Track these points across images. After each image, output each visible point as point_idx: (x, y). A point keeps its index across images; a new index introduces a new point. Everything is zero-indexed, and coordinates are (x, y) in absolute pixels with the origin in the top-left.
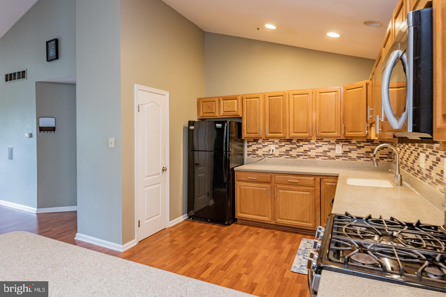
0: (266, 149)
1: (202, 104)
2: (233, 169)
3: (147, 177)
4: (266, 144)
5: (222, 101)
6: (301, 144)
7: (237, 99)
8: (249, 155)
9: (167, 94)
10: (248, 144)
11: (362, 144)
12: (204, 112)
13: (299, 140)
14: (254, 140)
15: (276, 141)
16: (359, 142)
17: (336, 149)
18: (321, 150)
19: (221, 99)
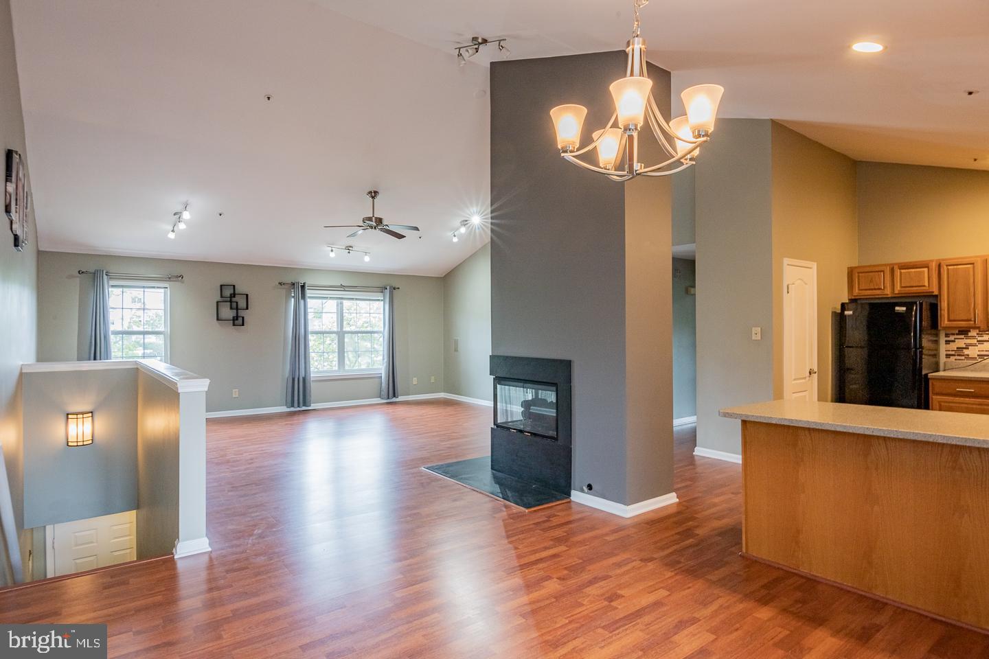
1: (859, 276)
2: (926, 375)
3: (795, 380)
5: (897, 272)
7: (928, 267)
8: (948, 356)
9: (814, 265)
10: (948, 339)
12: (861, 288)
14: (960, 331)
19: (896, 268)
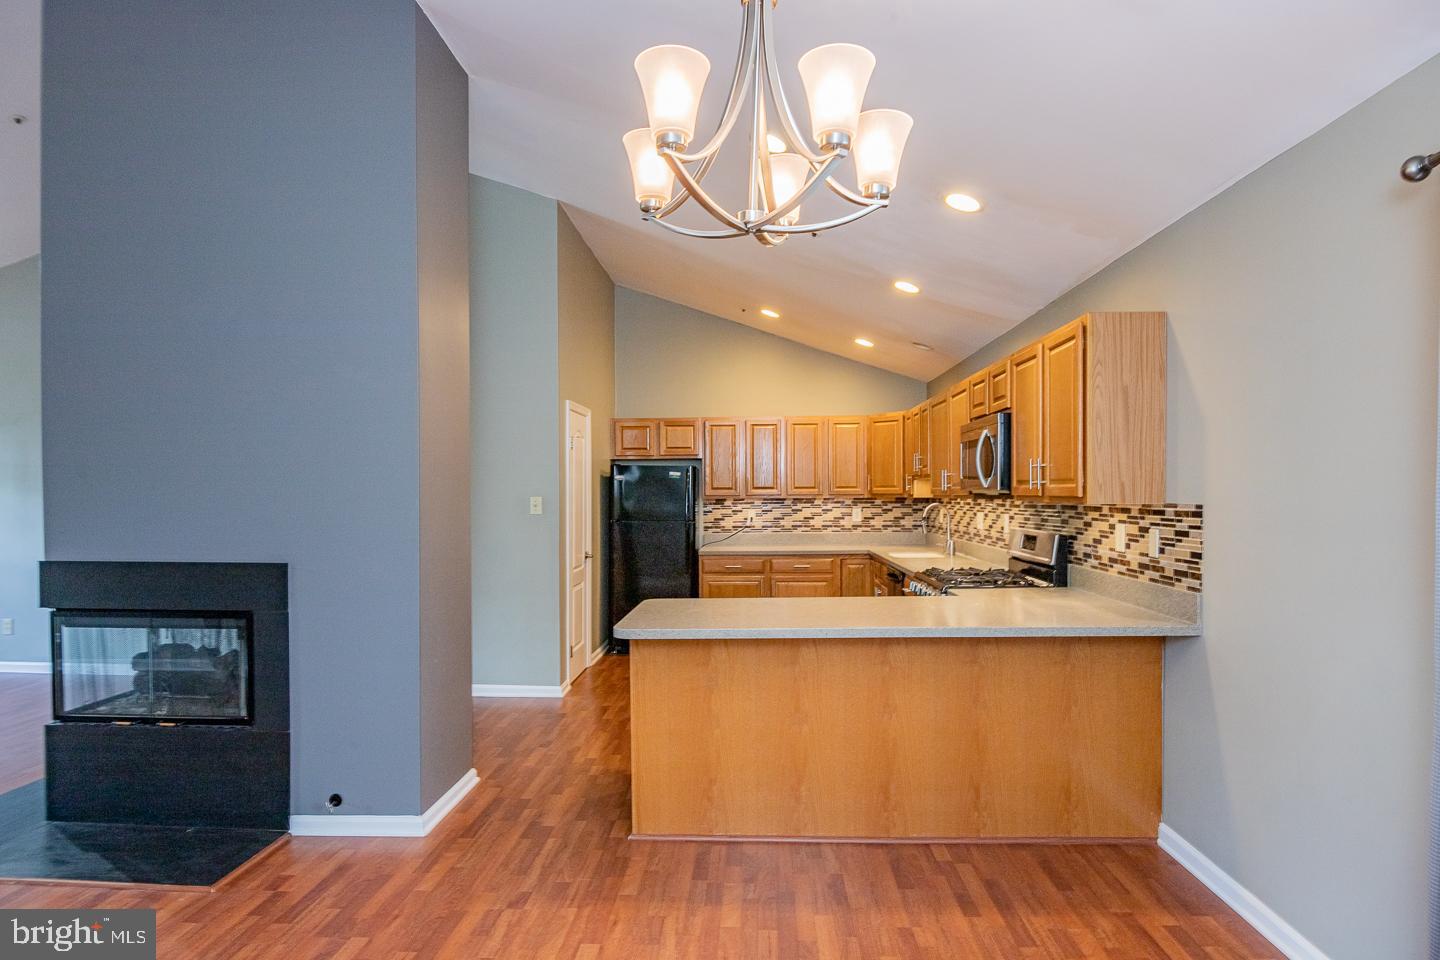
0: (740, 517)
1: (622, 431)
2: (698, 551)
3: (574, 568)
4: (739, 507)
5: (663, 429)
6: (799, 506)
7: (693, 426)
8: (706, 528)
9: (589, 413)
10: (705, 509)
11: (889, 506)
12: (623, 447)
13: (796, 501)
14: (717, 500)
15: (757, 503)
16: (885, 503)
17: (853, 514)
18: (830, 516)
19: (662, 424)
